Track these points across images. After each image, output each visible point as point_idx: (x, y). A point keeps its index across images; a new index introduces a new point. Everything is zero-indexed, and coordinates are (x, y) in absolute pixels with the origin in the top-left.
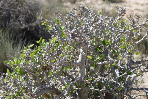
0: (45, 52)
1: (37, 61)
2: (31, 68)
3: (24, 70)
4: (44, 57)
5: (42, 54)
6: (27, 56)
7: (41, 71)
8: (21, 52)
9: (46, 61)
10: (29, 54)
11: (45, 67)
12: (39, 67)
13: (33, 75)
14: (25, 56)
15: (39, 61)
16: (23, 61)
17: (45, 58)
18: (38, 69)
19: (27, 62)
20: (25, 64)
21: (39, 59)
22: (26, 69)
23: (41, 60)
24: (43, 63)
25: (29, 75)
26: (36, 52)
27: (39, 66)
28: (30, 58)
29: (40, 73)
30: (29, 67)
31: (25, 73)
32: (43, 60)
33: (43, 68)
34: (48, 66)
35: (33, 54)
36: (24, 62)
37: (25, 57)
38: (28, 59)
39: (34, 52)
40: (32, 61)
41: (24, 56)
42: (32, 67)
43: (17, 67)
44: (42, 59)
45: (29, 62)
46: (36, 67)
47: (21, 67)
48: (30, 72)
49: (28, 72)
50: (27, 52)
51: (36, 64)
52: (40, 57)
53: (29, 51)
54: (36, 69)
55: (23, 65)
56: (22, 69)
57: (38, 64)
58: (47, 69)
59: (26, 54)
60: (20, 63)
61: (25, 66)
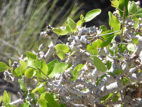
1: (111, 70)
2: (88, 91)
6: (78, 52)
8: (50, 33)
11: (132, 90)
12: (114, 89)
14: (71, 51)
15: (115, 68)
16: (60, 66)
17: (137, 60)
18: (111, 95)
21: (117, 61)
22: (71, 95)
23: (124, 67)
24: (130, 75)
26: (106, 39)
27: (114, 85)
28: (88, 56)
30: (80, 89)
33: (126, 93)
35: (99, 45)
36: (66, 70)
37: (69, 54)
38: (81, 59)
40: (91, 68)
41: (66, 51)
42: (91, 89)
43: (40, 86)
46: (105, 88)
47: (55, 87)
48: (82, 105)
49: (77, 105)
50: (80, 38)
51: (105, 78)
52: (121, 55)
53: (84, 36)
54: (104, 95)
55: (62, 83)
56: (59, 93)
57: (115, 78)
58: (139, 94)
59: (75, 45)
60: (51, 75)
61: (69, 84)
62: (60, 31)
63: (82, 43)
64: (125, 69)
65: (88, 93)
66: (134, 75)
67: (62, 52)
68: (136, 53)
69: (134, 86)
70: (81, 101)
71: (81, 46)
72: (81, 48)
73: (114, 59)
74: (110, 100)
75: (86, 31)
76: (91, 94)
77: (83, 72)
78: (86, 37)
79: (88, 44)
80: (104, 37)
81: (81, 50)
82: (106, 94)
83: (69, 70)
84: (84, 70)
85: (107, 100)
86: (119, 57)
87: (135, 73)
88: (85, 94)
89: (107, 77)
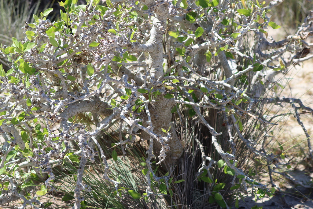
0: (78, 24)
1: (62, 45)
3: (33, 65)
4: (75, 35)
5: (71, 30)
6: (40, 35)
7: (69, 67)
8: (27, 27)
9: (80, 45)
10: (44, 31)
11: (77, 58)
12: (65, 58)
13: (52, 74)
14: (35, 35)
15: (64, 44)
16: (30, 45)
17: (78, 39)
18: (65, 62)
19: (39, 47)
20: (35, 52)
21: (65, 40)
22: (39, 63)
24: (74, 48)
25: (46, 74)
26: (57, 26)
27: (65, 55)
28: (47, 38)
29: (68, 71)
30: (45, 59)
31: (36, 71)
32: (72, 41)
33: (74, 60)
34: (84, 55)
35: (53, 30)
36: (34, 46)
37: (35, 37)
38: (43, 39)
39: (55, 26)
40: (51, 46)
41: (33, 35)
42: (50, 58)
43: (20, 58)
44: (72, 39)
45: (44, 48)
46: (60, 58)
47: (27, 57)
48: (46, 68)
49: (43, 68)
50: (40, 26)
51: (58, 51)
52: (66, 36)
53: (43, 25)
54: (59, 62)
55: (31, 55)
56: (30, 61)
57: (64, 50)
58: (82, 60)
59: (38, 31)
60: (25, 51)
61: (36, 55)
62: (33, 25)
63: (43, 30)
64: (70, 44)
65: (49, 61)
66: (77, 48)
67: (30, 36)
68: (76, 34)
69: (79, 56)
70: (46, 66)
71: (42, 31)
72: (41, 32)
73: (63, 39)
74: (65, 65)
75: (44, 22)
76: (51, 61)
77: (46, 48)
78: (44, 26)
79: (46, 30)
80: (56, 25)
81: (42, 34)
82: (61, 61)
83: (35, 47)
84: (46, 47)
85: (63, 65)
86: (66, 37)
87: (77, 47)
88: (47, 61)
89: (60, 50)
